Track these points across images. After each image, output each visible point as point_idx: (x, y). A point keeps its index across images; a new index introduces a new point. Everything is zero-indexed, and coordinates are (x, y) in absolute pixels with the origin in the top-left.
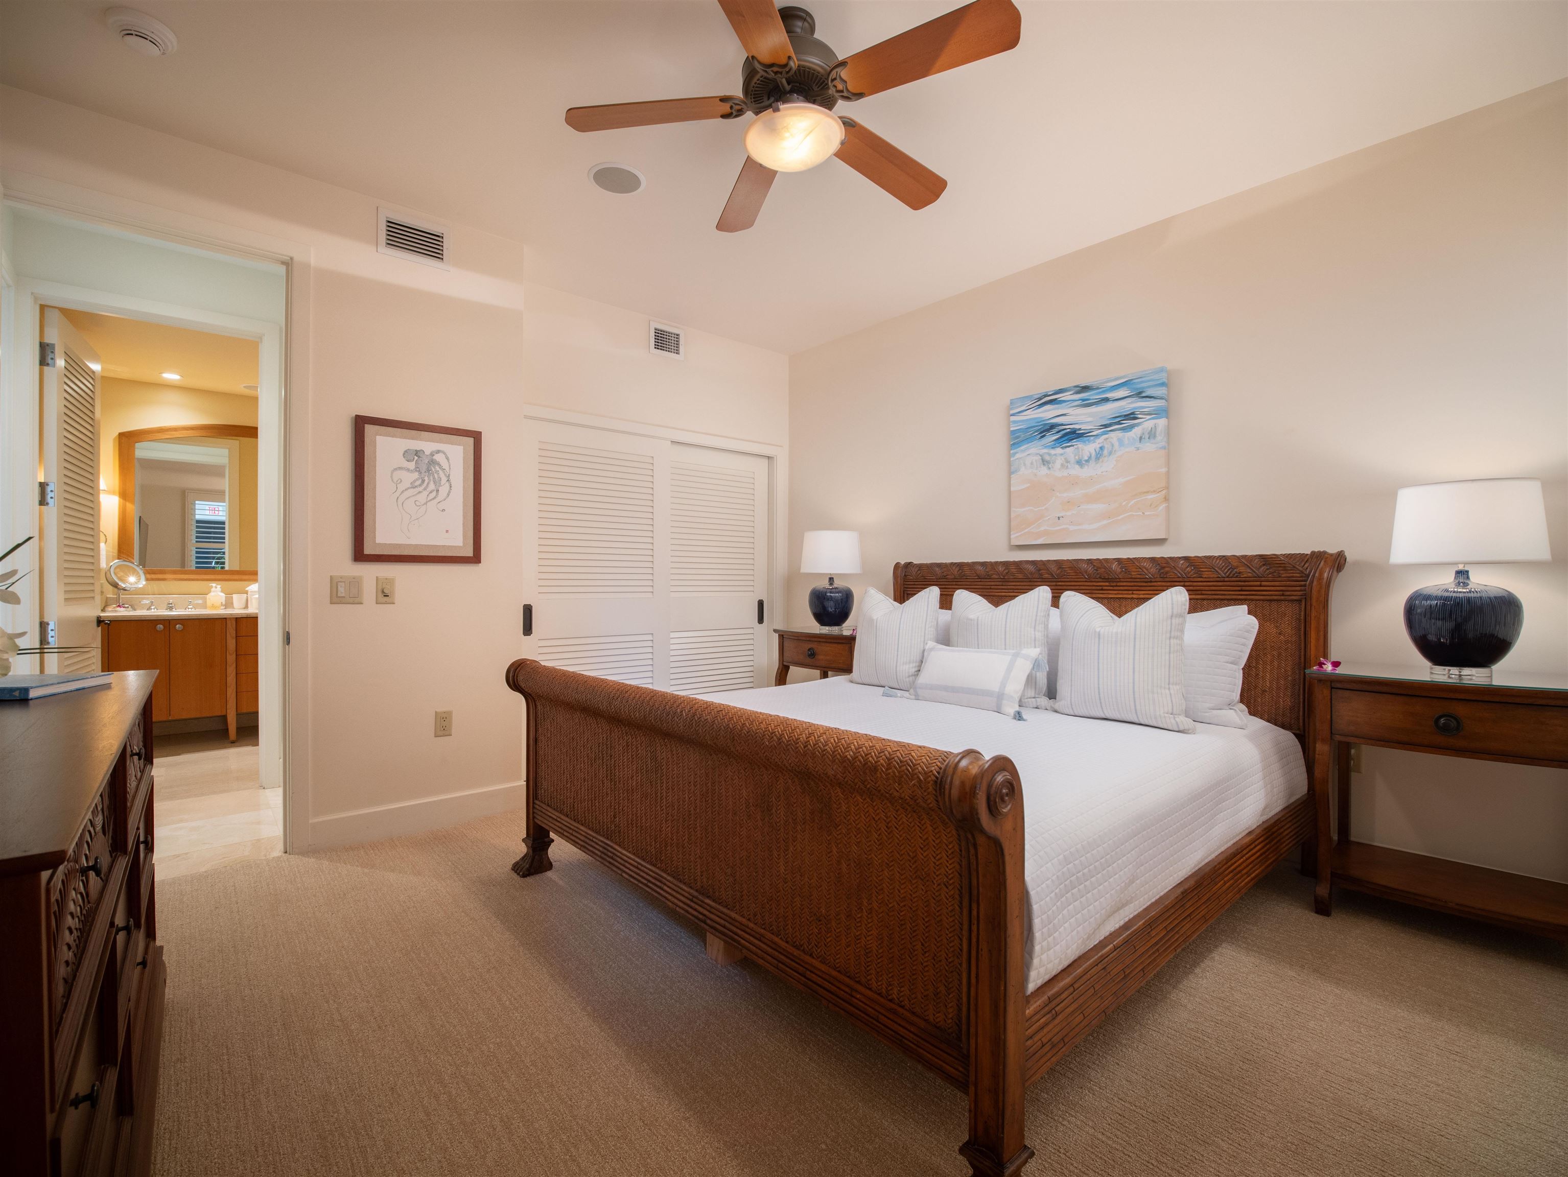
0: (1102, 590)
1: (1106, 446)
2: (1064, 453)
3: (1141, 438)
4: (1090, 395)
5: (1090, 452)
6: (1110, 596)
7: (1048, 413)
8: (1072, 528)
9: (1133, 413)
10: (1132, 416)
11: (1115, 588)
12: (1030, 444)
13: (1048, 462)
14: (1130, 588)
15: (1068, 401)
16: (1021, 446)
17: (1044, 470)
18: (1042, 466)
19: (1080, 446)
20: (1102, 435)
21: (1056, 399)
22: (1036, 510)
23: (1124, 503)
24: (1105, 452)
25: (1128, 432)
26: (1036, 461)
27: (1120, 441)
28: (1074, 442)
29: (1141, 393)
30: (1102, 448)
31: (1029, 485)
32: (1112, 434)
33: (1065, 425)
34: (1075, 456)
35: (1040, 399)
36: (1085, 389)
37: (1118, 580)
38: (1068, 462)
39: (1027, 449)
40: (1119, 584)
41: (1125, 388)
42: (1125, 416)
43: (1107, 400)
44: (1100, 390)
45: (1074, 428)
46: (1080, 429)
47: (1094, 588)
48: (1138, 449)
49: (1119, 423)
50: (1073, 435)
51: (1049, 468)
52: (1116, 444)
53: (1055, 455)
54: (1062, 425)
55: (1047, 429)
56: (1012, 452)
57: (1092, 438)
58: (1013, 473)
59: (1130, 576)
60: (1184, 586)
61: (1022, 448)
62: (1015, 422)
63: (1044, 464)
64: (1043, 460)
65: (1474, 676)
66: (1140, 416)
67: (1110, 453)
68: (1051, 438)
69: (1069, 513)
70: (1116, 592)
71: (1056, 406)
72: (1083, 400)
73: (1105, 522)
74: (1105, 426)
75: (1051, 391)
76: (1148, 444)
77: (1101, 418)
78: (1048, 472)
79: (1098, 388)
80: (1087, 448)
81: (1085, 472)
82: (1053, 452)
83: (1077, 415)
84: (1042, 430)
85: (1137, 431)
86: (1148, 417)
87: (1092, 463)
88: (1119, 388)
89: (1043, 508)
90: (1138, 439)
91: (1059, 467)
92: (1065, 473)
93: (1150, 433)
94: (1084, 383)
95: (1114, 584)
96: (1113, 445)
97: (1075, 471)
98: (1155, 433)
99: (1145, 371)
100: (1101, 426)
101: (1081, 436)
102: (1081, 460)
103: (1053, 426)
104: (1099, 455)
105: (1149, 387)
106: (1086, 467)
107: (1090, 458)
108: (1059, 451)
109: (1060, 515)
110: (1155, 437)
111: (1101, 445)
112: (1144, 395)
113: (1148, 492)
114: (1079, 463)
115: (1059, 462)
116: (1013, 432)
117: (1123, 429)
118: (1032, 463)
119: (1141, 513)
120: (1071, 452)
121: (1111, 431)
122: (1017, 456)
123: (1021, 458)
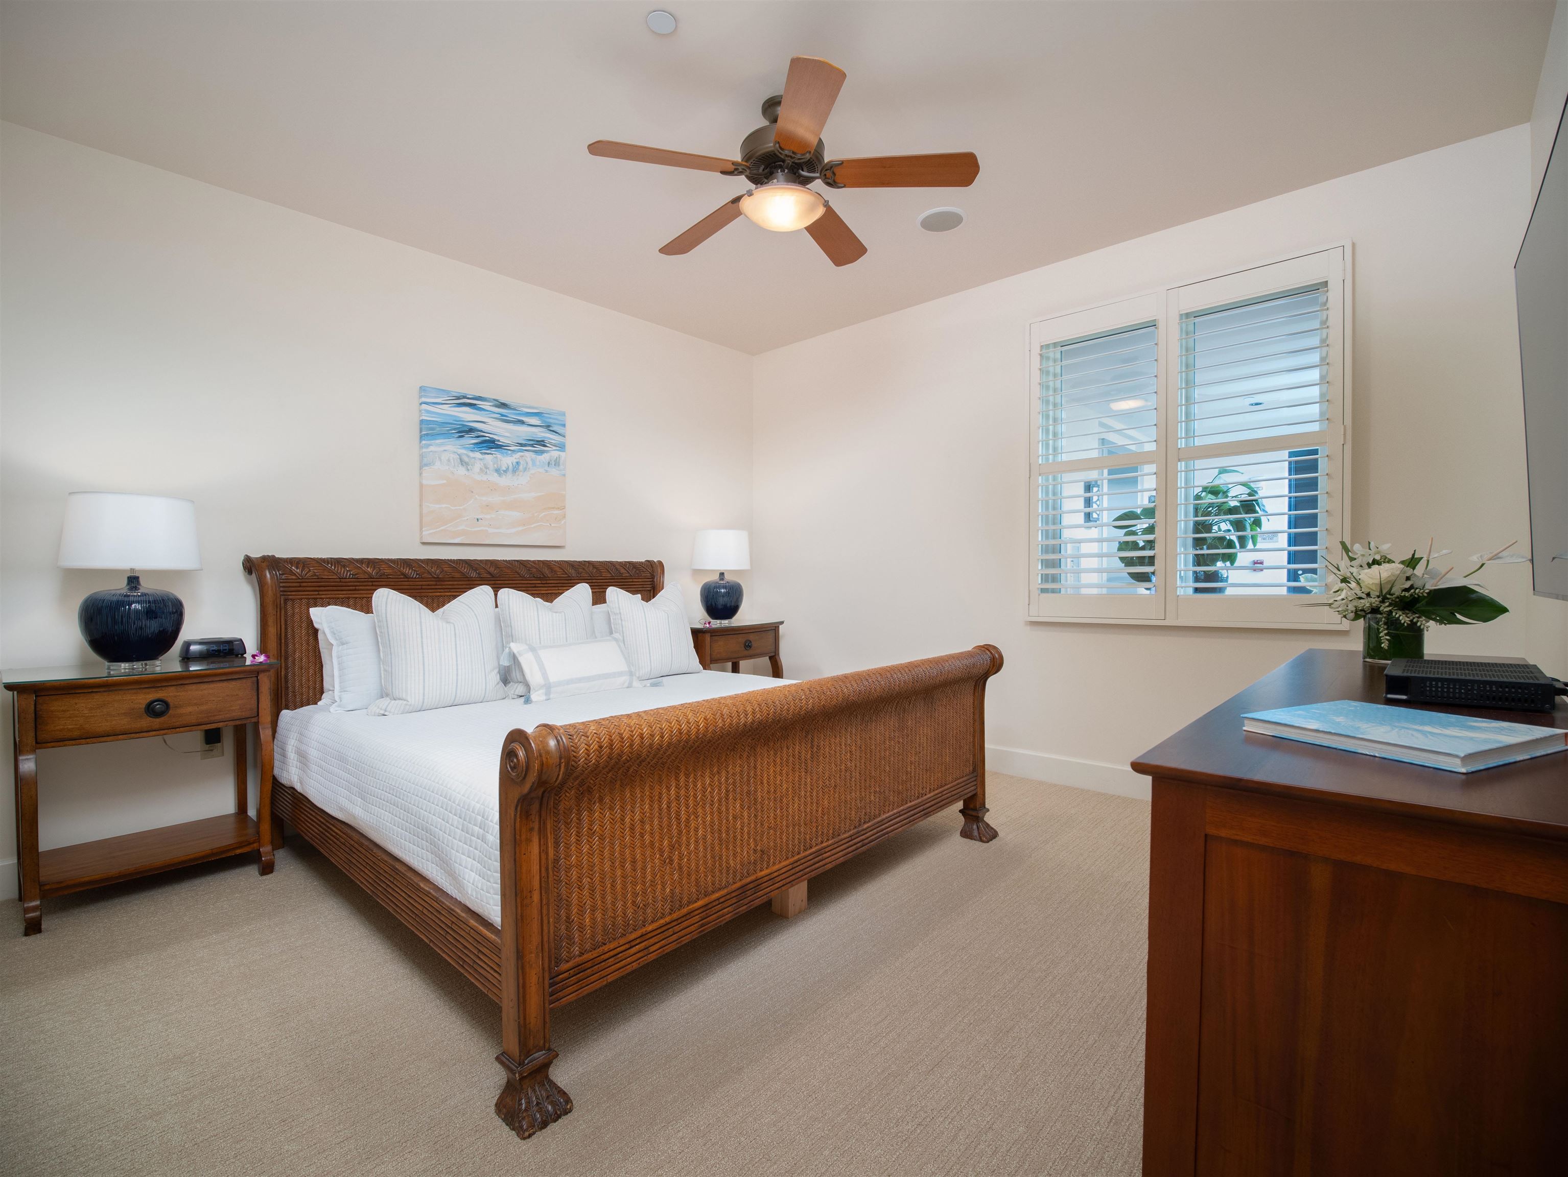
0: (535, 587)
1: (522, 463)
2: (484, 459)
3: (549, 463)
4: (511, 413)
5: (508, 465)
6: (542, 592)
7: (467, 415)
8: (491, 530)
9: (543, 441)
10: (542, 443)
11: (546, 585)
12: (447, 440)
13: (467, 464)
14: (557, 585)
15: (488, 411)
16: (436, 439)
17: (462, 471)
18: (460, 465)
19: (499, 456)
20: (518, 452)
21: (475, 405)
22: (452, 508)
23: (536, 514)
24: (521, 467)
25: (539, 455)
26: (453, 458)
27: (533, 461)
28: (493, 451)
29: (549, 426)
30: (518, 463)
31: (445, 482)
32: (526, 454)
33: (484, 432)
34: (494, 464)
35: (458, 398)
36: (504, 405)
37: (548, 578)
38: (487, 468)
39: (442, 444)
40: (548, 582)
41: (537, 418)
42: (538, 441)
43: (522, 422)
44: (517, 412)
45: (493, 438)
46: (498, 441)
47: (529, 585)
48: (547, 471)
49: (532, 445)
50: (491, 444)
51: (468, 470)
52: (530, 463)
53: (474, 458)
54: (481, 431)
55: (465, 431)
56: (424, 442)
57: (510, 452)
58: (426, 465)
59: (556, 576)
60: (587, 583)
61: (438, 441)
62: (428, 411)
63: (462, 464)
64: (461, 460)
65: (725, 623)
66: (548, 445)
67: (525, 469)
68: (469, 440)
69: (488, 516)
70: (546, 589)
71: (475, 411)
72: (503, 415)
73: (520, 528)
74: (521, 445)
75: (471, 395)
76: (554, 470)
77: (518, 436)
78: (466, 472)
79: (515, 409)
80: (507, 460)
81: (504, 481)
82: (471, 454)
83: (496, 427)
84: (461, 430)
85: (545, 457)
86: (555, 448)
87: (509, 474)
88: (533, 416)
89: (461, 508)
90: (547, 463)
91: (478, 470)
92: (485, 478)
93: (556, 461)
94: (503, 400)
95: (545, 582)
96: (527, 463)
97: (494, 478)
98: (559, 462)
99: (553, 410)
100: (518, 443)
101: (499, 447)
102: (499, 469)
103: (471, 430)
104: (516, 468)
105: (555, 424)
106: (504, 477)
107: (508, 469)
108: (478, 455)
109: (479, 517)
110: (559, 465)
111: (517, 461)
112: (551, 429)
113: (553, 508)
114: (497, 471)
115: (478, 466)
116: (422, 421)
117: (535, 452)
118: (449, 460)
119: (548, 524)
120: (491, 458)
121: (526, 450)
122: (432, 448)
123: (435, 452)
